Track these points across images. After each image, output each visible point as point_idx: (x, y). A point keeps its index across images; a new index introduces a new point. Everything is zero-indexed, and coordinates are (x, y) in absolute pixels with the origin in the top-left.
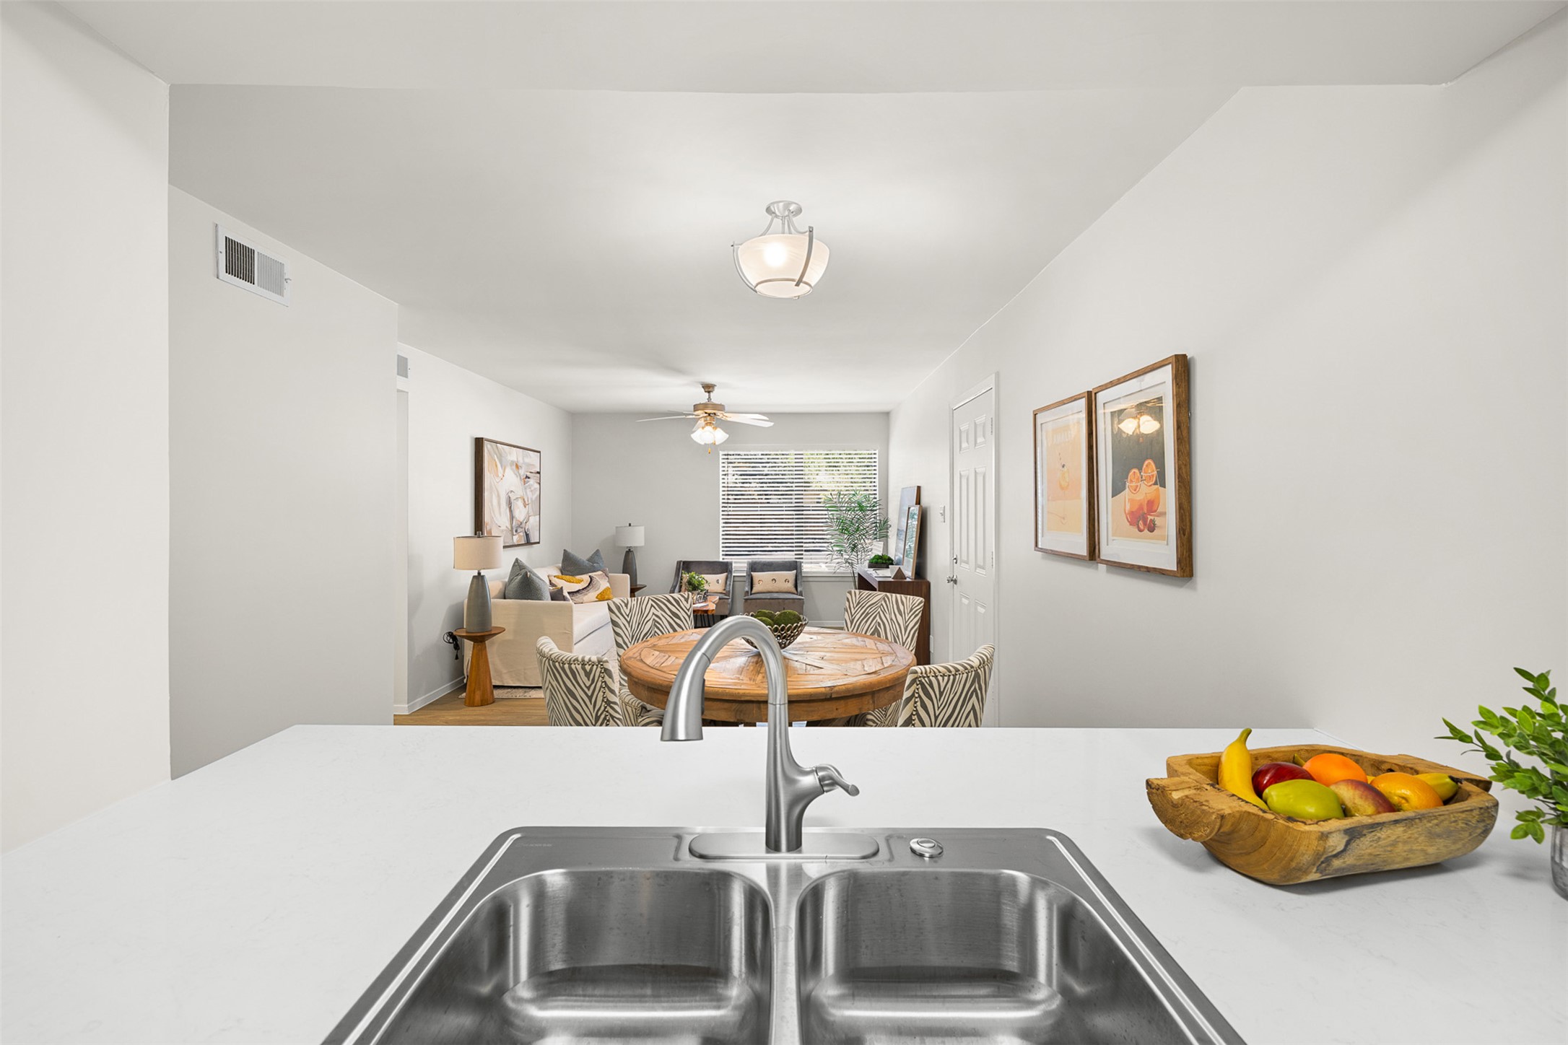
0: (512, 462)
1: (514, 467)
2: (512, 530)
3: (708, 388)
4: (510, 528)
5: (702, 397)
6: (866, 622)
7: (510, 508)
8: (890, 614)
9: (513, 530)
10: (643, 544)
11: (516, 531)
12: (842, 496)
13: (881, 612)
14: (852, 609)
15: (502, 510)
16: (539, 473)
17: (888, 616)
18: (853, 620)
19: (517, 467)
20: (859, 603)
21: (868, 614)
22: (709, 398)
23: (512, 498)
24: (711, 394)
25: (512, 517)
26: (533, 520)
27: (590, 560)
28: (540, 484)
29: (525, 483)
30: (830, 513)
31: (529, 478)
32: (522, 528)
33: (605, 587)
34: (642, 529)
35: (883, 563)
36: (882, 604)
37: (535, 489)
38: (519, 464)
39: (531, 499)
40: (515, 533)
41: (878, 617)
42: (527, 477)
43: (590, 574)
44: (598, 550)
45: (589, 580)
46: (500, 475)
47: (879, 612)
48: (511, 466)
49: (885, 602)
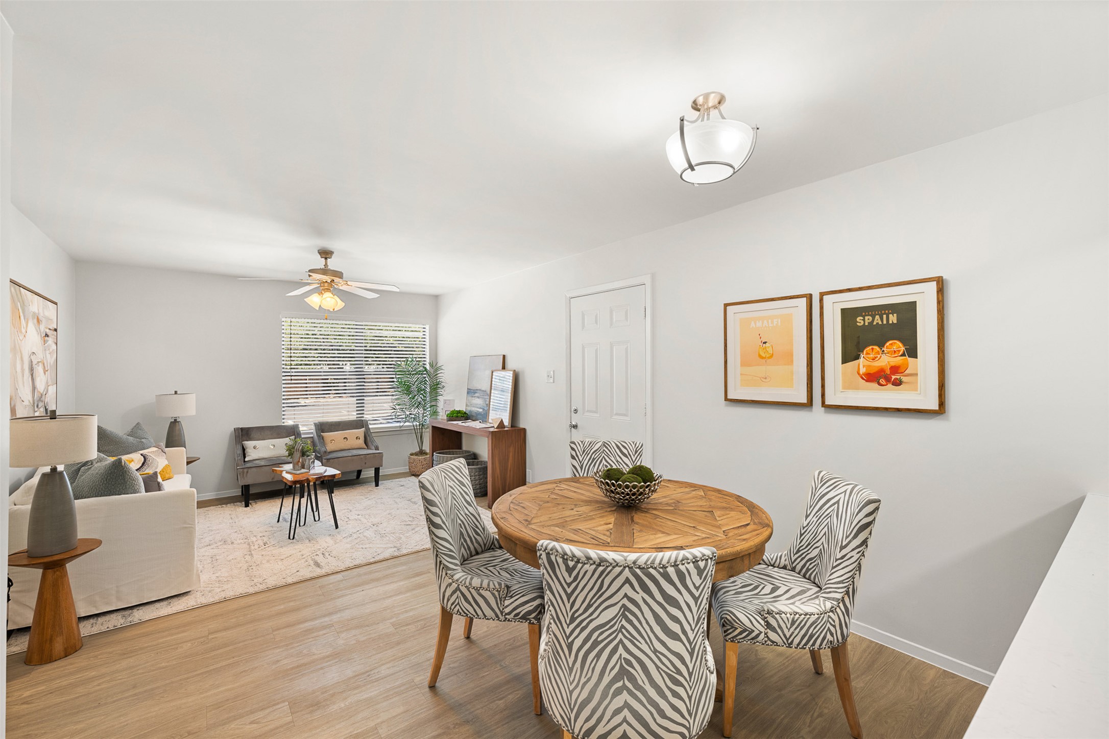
0: (34, 313)
1: (35, 321)
2: (33, 406)
3: (326, 254)
4: (32, 402)
5: (320, 263)
6: (594, 466)
7: (32, 375)
8: (615, 457)
9: (35, 405)
10: (194, 413)
11: (37, 406)
12: (408, 362)
13: (605, 457)
14: (580, 457)
15: (25, 377)
16: (56, 330)
17: (613, 459)
18: (582, 466)
19: (39, 321)
20: (584, 451)
21: (594, 459)
22: (326, 265)
23: (35, 362)
24: (329, 260)
25: (34, 388)
26: (52, 390)
27: (132, 433)
28: (57, 344)
29: (45, 342)
30: (398, 376)
31: (48, 336)
32: (42, 401)
33: (164, 465)
34: (194, 396)
35: (462, 417)
36: (604, 450)
37: (53, 350)
38: (40, 318)
39: (50, 363)
40: (36, 409)
41: (604, 461)
42: (47, 335)
43: (141, 452)
44: (138, 424)
45: (143, 459)
46: (24, 331)
47: (604, 457)
48: (33, 319)
49: (607, 448)
